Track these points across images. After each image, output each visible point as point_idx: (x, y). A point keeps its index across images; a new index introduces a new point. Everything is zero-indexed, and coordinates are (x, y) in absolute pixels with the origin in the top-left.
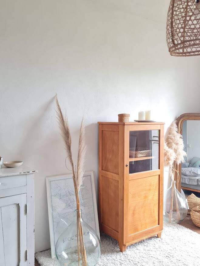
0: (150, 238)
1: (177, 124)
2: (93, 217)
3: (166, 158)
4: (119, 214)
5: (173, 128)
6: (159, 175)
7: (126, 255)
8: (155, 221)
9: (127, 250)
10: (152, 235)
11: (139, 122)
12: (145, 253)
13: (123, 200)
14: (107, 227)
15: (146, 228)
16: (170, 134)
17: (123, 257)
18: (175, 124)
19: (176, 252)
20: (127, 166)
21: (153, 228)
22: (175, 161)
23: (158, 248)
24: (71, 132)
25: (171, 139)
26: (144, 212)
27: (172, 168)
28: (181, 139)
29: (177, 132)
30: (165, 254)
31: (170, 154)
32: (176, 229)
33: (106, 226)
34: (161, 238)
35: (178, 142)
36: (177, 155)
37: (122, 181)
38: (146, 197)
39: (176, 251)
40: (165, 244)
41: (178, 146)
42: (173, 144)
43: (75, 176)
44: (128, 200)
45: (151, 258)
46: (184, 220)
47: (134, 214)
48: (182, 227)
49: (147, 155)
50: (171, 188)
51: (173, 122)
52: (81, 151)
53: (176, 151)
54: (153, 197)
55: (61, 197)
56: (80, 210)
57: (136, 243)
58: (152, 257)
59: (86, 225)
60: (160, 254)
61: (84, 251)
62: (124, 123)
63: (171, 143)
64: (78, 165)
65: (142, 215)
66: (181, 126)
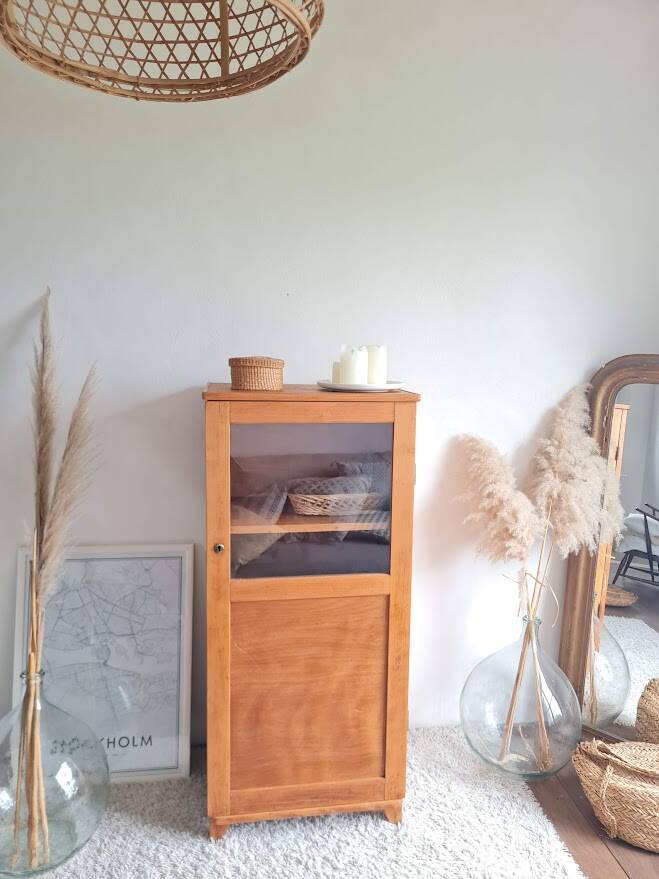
1: (591, 397)
2: (175, 693)
3: (493, 527)
5: (566, 413)
6: (388, 597)
8: (365, 761)
15: (319, 779)
16: (550, 435)
18: (583, 397)
21: (351, 786)
25: (545, 454)
26: (309, 723)
29: (586, 428)
34: (396, 825)
35: (575, 470)
38: (315, 669)
41: (567, 486)
42: (549, 475)
44: (224, 669)
47: (255, 721)
51: (572, 390)
54: (357, 675)
55: (63, 613)
65: (298, 731)
66: (604, 404)
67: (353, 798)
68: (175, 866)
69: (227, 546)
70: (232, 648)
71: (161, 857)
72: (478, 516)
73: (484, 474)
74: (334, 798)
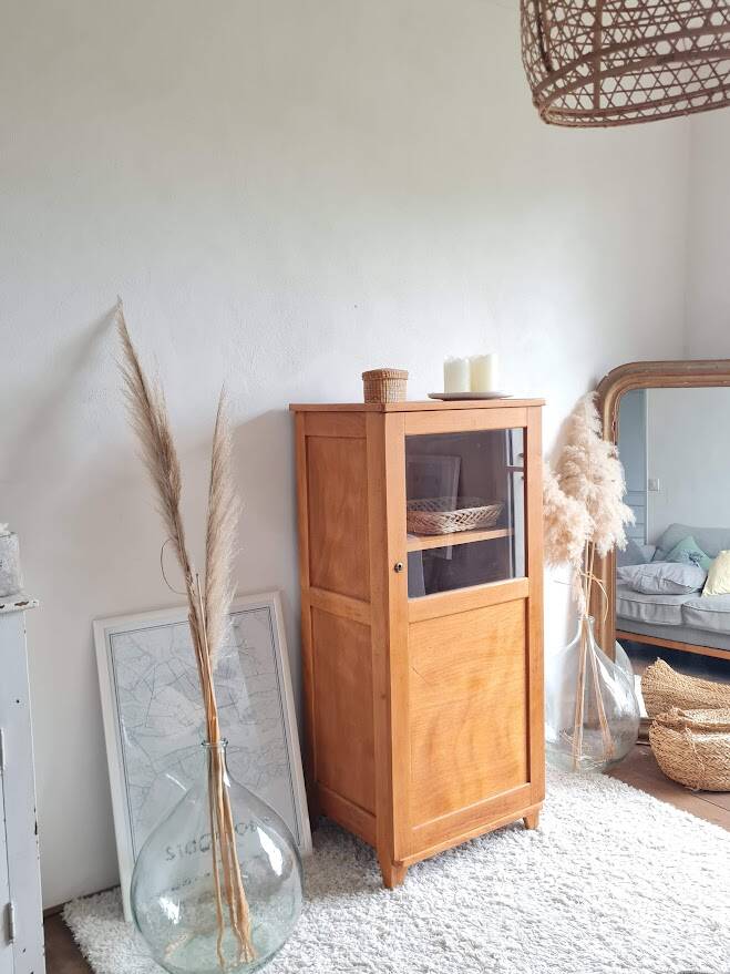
0: (498, 832)
1: (599, 404)
2: (284, 761)
3: (555, 533)
4: (377, 748)
5: (582, 420)
6: (527, 599)
7: (405, 898)
8: (515, 769)
9: (409, 882)
10: (504, 819)
11: (446, 400)
12: (475, 890)
13: (387, 697)
14: (337, 796)
15: (480, 798)
16: (571, 442)
17: (391, 906)
18: (593, 404)
19: (588, 883)
20: (397, 568)
21: (506, 797)
22: (591, 543)
23: (524, 868)
24: (178, 445)
25: (574, 461)
26: (471, 741)
27: (579, 568)
28: (612, 459)
29: (598, 433)
30: (550, 889)
31: (572, 519)
32: (595, 795)
33: (331, 792)
34: (537, 831)
35: (603, 472)
36: (597, 522)
37: (382, 625)
38: (475, 683)
39: (592, 879)
40: (552, 850)
41: (601, 487)
42: (583, 479)
43: (198, 612)
44: (405, 696)
45: (496, 907)
46: (625, 757)
47: (430, 748)
48: (619, 783)
49: (482, 526)
50: (578, 645)
51: (582, 398)
52: (220, 518)
53: (593, 506)
54: (506, 683)
55: (155, 692)
56: (219, 742)
57: (444, 854)
58: (498, 903)
59: (246, 795)
60: (531, 892)
61: (239, 893)
62: (383, 407)
63: (577, 476)
64: (208, 573)
65: (462, 750)
66: (612, 410)
69: (404, 564)
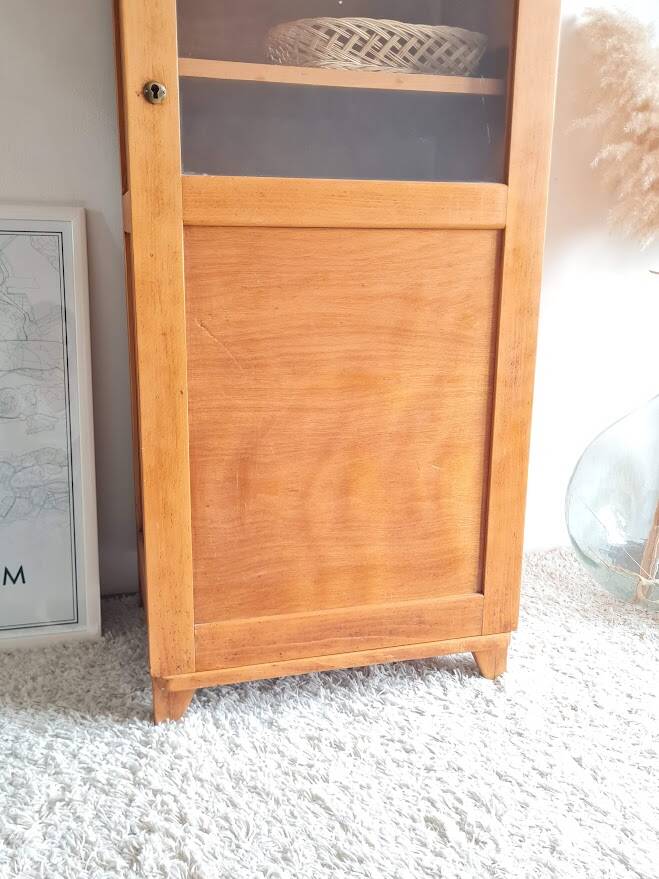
2: (64, 487)
6: (501, 233)
20: (149, 93)
21: (421, 611)
34: (497, 683)
38: (358, 381)
47: (241, 484)
65: (323, 505)
67: (426, 633)
68: (89, 770)
70: (190, 330)
71: (60, 758)
72: (622, 149)
73: (631, 72)
74: (391, 633)
